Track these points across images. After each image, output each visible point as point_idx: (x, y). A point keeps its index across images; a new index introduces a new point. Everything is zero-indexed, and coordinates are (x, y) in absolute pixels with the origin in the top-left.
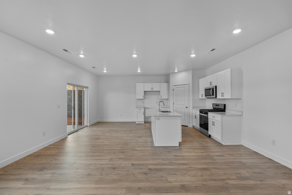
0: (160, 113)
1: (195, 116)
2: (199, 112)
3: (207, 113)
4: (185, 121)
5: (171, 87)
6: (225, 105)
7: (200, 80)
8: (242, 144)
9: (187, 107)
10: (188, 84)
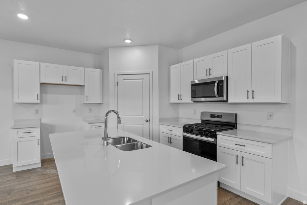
1: (169, 138)
2: (182, 130)
7: (172, 67)
9: (147, 121)
10: (151, 74)
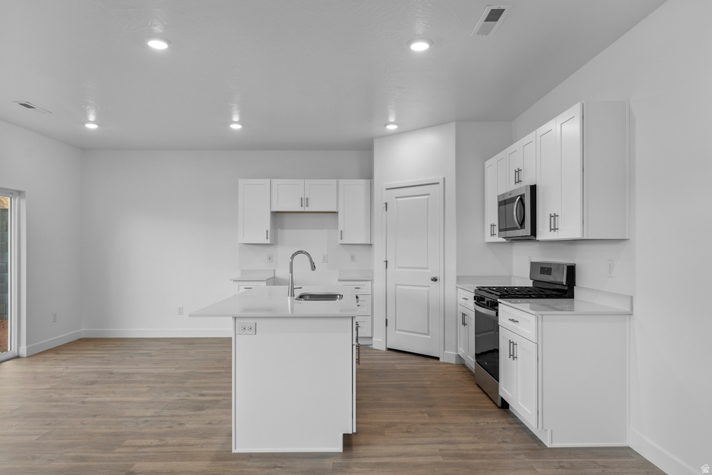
0: (292, 304)
1: (464, 315)
2: (473, 297)
3: (494, 306)
4: (428, 334)
5: (380, 196)
6: (571, 270)
7: (487, 163)
8: (629, 443)
10: (442, 183)
